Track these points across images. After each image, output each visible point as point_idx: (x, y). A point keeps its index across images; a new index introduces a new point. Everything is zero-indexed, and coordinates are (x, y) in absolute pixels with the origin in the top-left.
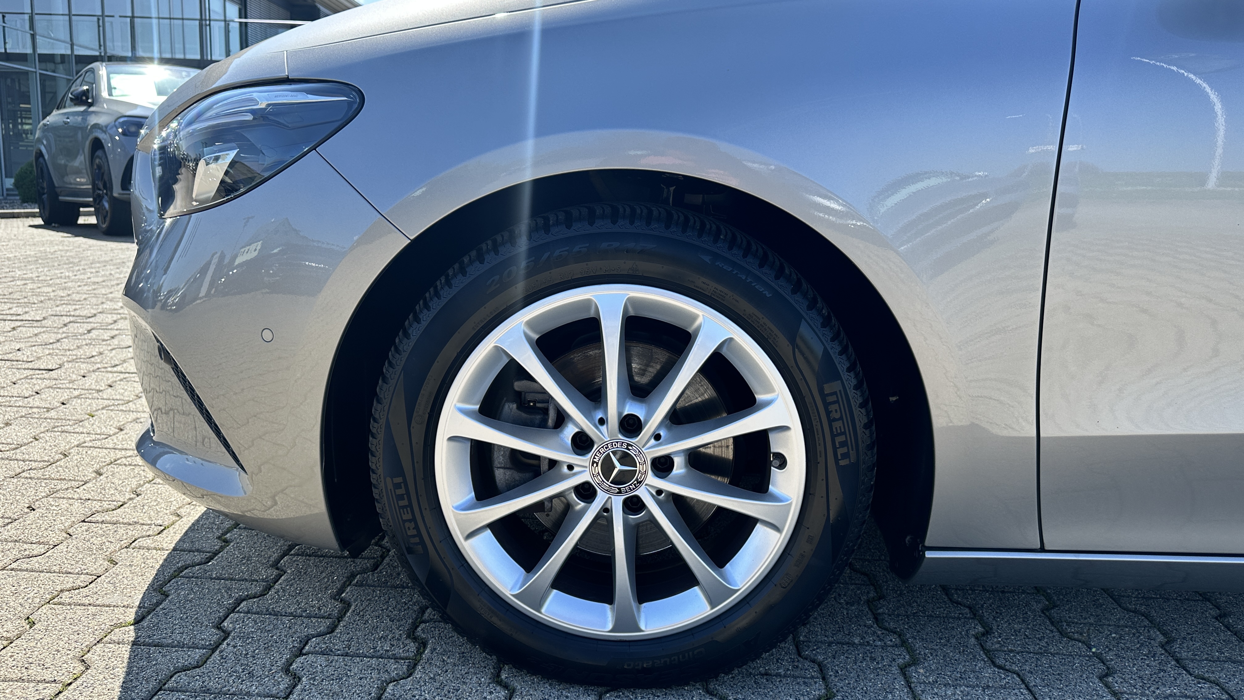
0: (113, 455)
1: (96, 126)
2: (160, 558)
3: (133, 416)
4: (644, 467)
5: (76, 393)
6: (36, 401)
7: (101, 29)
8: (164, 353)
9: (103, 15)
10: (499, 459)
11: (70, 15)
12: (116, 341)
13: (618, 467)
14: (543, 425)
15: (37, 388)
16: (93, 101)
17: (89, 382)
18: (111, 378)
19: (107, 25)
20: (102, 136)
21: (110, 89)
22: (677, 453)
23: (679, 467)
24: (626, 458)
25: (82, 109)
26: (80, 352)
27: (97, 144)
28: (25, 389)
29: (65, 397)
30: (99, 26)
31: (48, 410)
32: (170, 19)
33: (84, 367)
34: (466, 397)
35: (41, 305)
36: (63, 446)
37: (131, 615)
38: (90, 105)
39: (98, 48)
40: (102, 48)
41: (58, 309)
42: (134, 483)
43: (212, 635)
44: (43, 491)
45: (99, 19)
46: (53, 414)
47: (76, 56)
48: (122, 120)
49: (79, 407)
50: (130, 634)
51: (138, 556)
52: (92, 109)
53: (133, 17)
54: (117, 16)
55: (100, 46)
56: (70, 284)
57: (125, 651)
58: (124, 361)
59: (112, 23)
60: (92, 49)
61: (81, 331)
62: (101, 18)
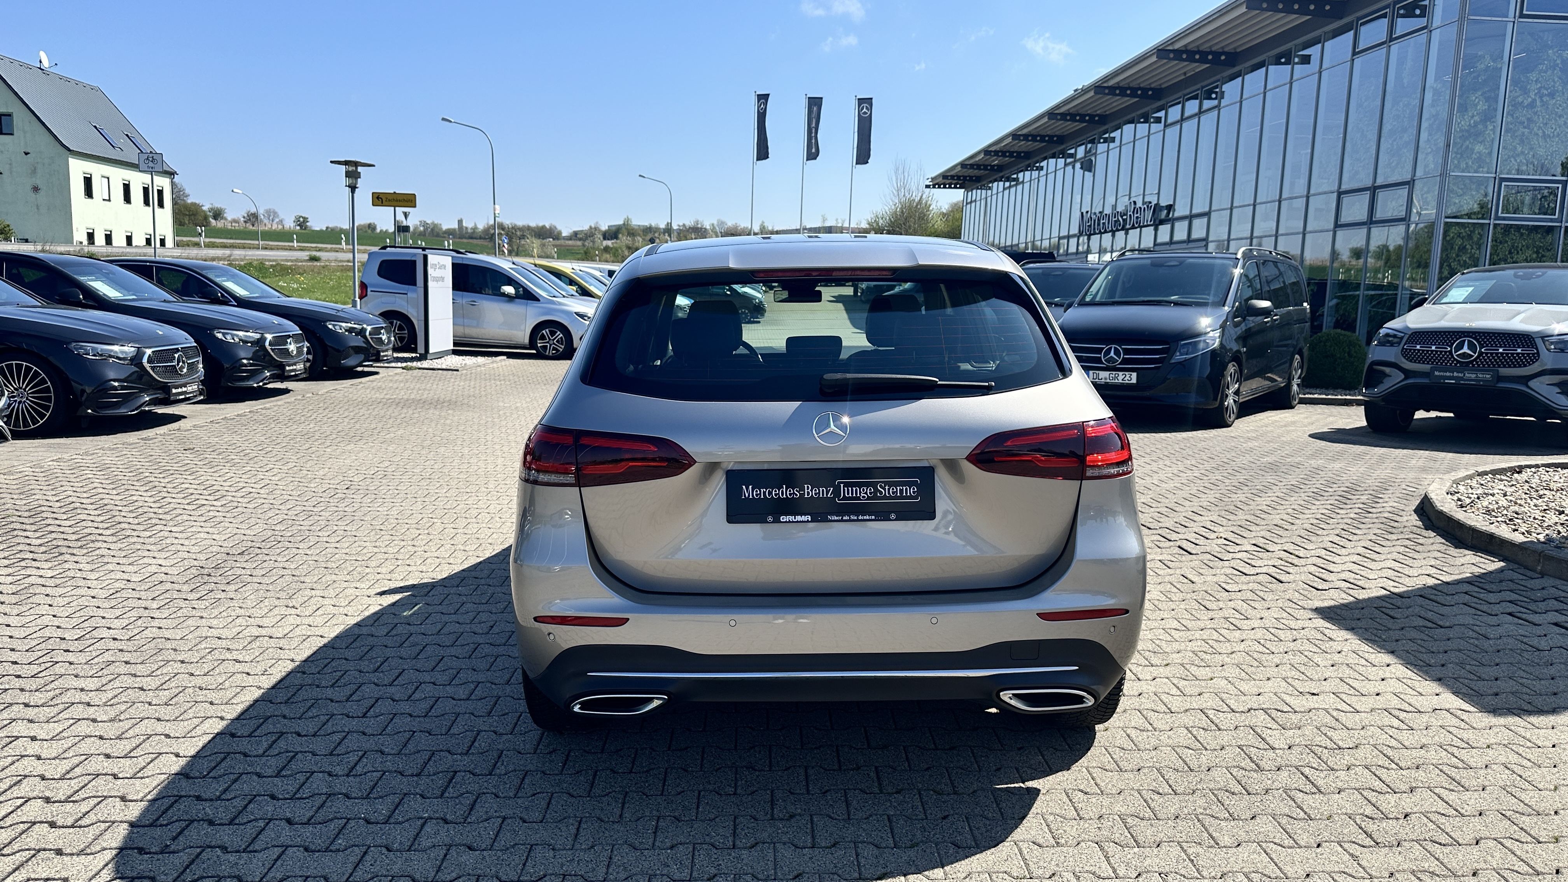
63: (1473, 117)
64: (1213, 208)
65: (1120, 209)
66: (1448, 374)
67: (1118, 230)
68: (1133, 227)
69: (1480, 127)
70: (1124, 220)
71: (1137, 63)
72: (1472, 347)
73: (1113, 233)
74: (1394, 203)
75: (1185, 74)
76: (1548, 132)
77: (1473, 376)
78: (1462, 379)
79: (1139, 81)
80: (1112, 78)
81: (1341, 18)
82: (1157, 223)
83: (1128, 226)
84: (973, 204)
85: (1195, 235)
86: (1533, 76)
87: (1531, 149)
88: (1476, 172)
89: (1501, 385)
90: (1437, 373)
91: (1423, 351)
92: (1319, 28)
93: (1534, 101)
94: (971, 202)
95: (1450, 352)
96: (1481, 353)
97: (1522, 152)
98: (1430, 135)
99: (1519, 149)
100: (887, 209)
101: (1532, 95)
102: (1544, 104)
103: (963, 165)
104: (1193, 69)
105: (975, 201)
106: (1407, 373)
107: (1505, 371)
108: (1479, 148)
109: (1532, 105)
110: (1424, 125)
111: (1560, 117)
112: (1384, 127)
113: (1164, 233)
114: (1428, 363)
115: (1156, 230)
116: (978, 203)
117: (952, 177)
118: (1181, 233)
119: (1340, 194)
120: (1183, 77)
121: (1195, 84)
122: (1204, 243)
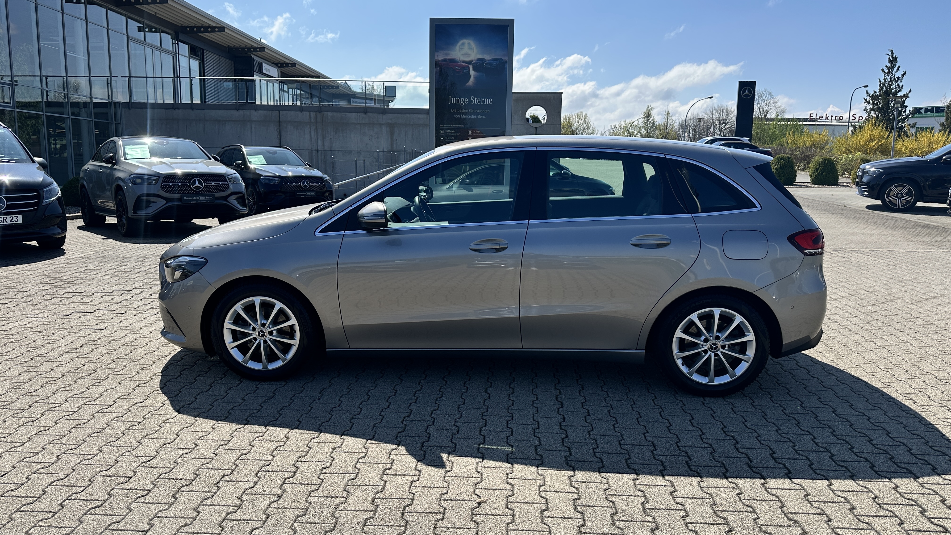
0: (150, 340)
1: (119, 178)
2: (166, 362)
3: (154, 328)
4: (267, 333)
5: (134, 321)
6: (121, 324)
7: (109, 85)
8: (168, 311)
9: (111, 76)
10: (238, 333)
11: (90, 76)
12: (143, 302)
13: (261, 333)
14: (247, 325)
15: (120, 320)
16: (116, 162)
17: (138, 317)
18: (145, 316)
19: (113, 82)
20: (122, 184)
21: (125, 154)
22: (274, 330)
23: (275, 333)
24: (263, 332)
25: (110, 165)
26: (131, 306)
27: (119, 188)
28: (116, 320)
29: (131, 323)
30: (108, 83)
31: (127, 327)
32: (154, 77)
33: (135, 312)
34: (230, 320)
35: (108, 285)
36: (135, 337)
37: (160, 371)
38: (114, 164)
39: (107, 98)
40: (110, 97)
41: (116, 287)
42: (157, 346)
43: (179, 374)
44: (133, 348)
45: (108, 79)
46: (128, 328)
47: (94, 103)
48: (132, 176)
49: (136, 326)
50: (161, 374)
51: (161, 362)
52: (115, 167)
53: (130, 77)
54: (119, 77)
55: (109, 96)
56: (117, 273)
57: (160, 377)
58: (148, 310)
59: (116, 81)
60: (104, 99)
61: (129, 297)
62: (109, 78)
66: (191, 198)
72: (200, 183)
77: (204, 198)
78: (198, 200)
89: (217, 202)
90: (185, 198)
91: (174, 186)
95: (190, 186)
96: (205, 186)
106: (168, 200)
107: (217, 195)
114: (178, 193)
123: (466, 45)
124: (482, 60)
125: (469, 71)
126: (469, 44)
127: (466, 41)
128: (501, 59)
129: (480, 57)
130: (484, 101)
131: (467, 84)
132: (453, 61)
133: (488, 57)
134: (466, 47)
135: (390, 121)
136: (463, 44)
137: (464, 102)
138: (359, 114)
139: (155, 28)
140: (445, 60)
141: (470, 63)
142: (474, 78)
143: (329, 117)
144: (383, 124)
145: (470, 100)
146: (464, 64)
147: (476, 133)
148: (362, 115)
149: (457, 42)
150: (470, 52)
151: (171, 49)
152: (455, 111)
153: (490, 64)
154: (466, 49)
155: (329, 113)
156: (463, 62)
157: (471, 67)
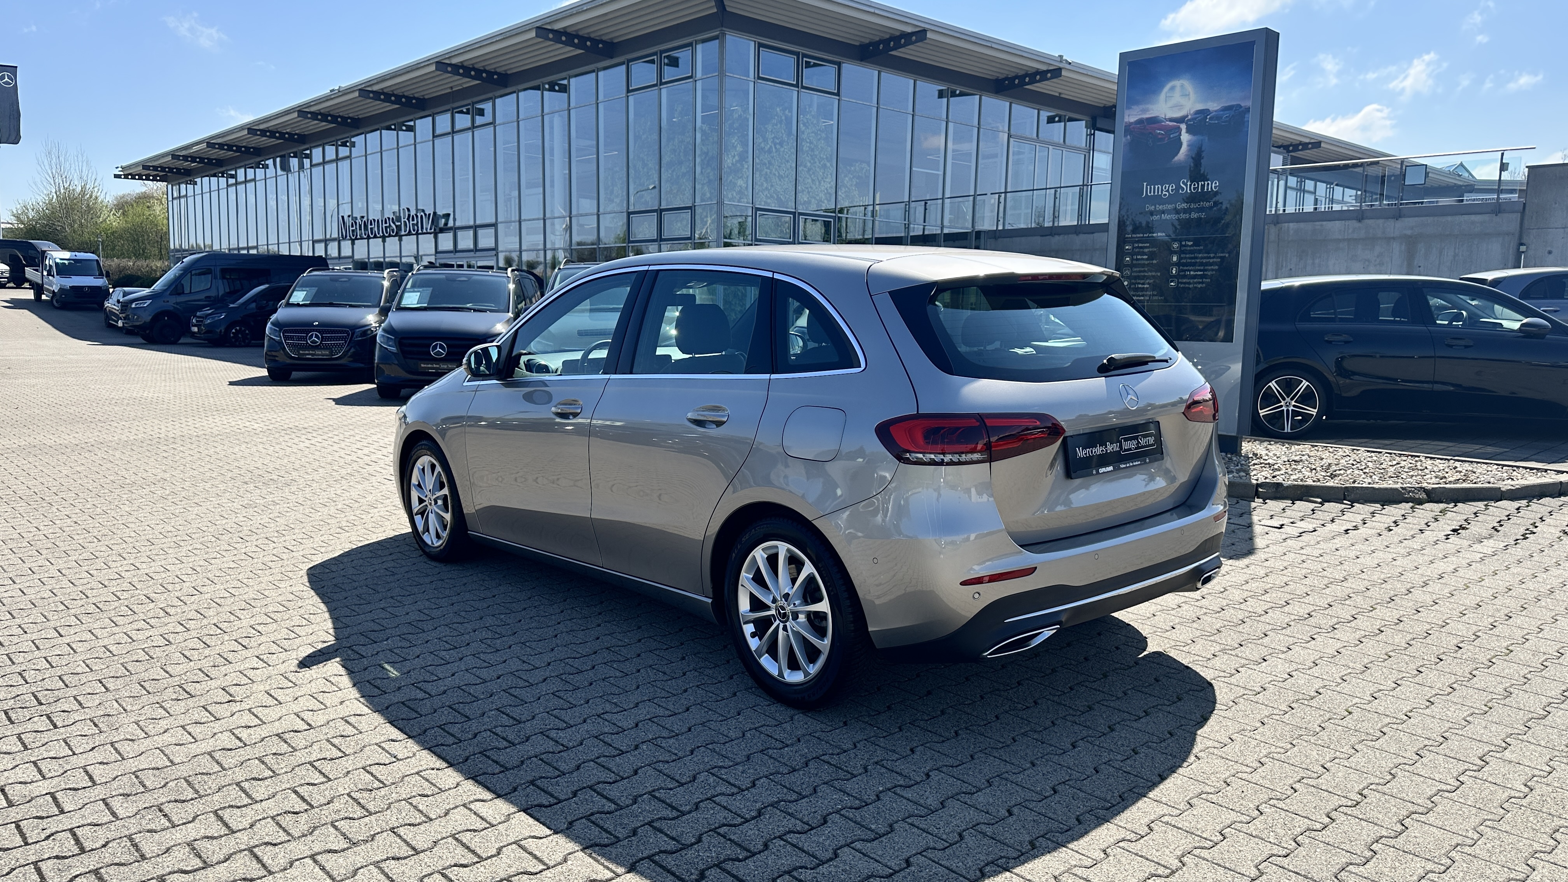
9: (975, 195)
19: (978, 203)
53: (1006, 193)
59: (983, 201)
62: (973, 198)
63: (734, 156)
64: (499, 220)
65: (388, 214)
67: (390, 236)
68: (410, 234)
69: (739, 165)
70: (397, 226)
71: (408, 72)
73: (384, 238)
74: (679, 224)
75: (452, 88)
76: (782, 173)
79: (403, 90)
80: (377, 83)
81: (612, 58)
82: (438, 231)
83: (403, 233)
84: (183, 200)
85: (482, 244)
86: (769, 127)
87: (772, 186)
88: (739, 202)
92: (591, 63)
93: (771, 147)
94: (180, 197)
97: (767, 188)
98: (702, 168)
99: (765, 185)
100: (39, 199)
101: (770, 142)
102: (777, 150)
103: (174, 155)
104: (461, 85)
105: (186, 196)
108: (740, 182)
109: (770, 151)
110: (698, 160)
111: (788, 161)
112: (663, 159)
113: (446, 241)
115: (436, 238)
116: (191, 200)
117: (155, 168)
118: (466, 241)
119: (629, 214)
120: (449, 90)
121: (464, 99)
122: (494, 252)
123: (1178, 89)
124: (1204, 112)
125: (1180, 135)
126: (1182, 86)
127: (1177, 83)
128: (1239, 106)
129: (1200, 107)
130: (1203, 186)
131: (1176, 158)
132: (1154, 120)
133: (1214, 106)
134: (1177, 93)
135: (1409, 232)
136: (1173, 88)
137: (1168, 191)
138: (1347, 223)
139: (1060, 117)
140: (1140, 121)
141: (1181, 120)
142: (1188, 146)
143: (1291, 232)
144: (1394, 238)
145: (1179, 187)
146: (1171, 124)
147: (1186, 246)
148: (1354, 224)
149: (1161, 87)
150: (1183, 101)
151: (1084, 145)
152: (1152, 208)
153: (1218, 118)
154: (1177, 97)
155: (1291, 225)
156: (1171, 120)
157: (1183, 127)
